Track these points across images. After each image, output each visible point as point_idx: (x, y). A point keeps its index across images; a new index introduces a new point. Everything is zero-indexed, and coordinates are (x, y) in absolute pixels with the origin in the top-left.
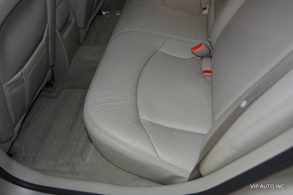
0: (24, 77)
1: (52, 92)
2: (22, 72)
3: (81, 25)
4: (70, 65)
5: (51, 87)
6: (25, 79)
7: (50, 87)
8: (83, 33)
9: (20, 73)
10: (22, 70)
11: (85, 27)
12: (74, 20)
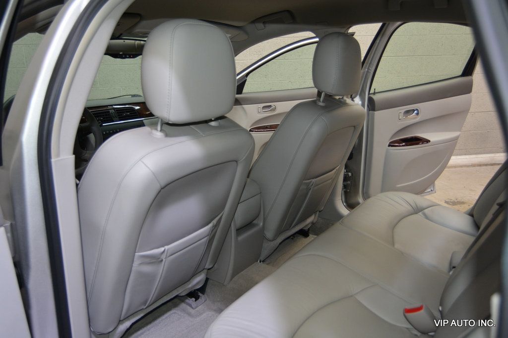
0: (163, 257)
1: (193, 306)
2: (165, 249)
3: (269, 234)
4: (231, 280)
5: (195, 301)
6: (164, 260)
7: (194, 299)
8: (268, 247)
9: (162, 249)
10: (167, 247)
11: (274, 239)
12: (261, 224)
